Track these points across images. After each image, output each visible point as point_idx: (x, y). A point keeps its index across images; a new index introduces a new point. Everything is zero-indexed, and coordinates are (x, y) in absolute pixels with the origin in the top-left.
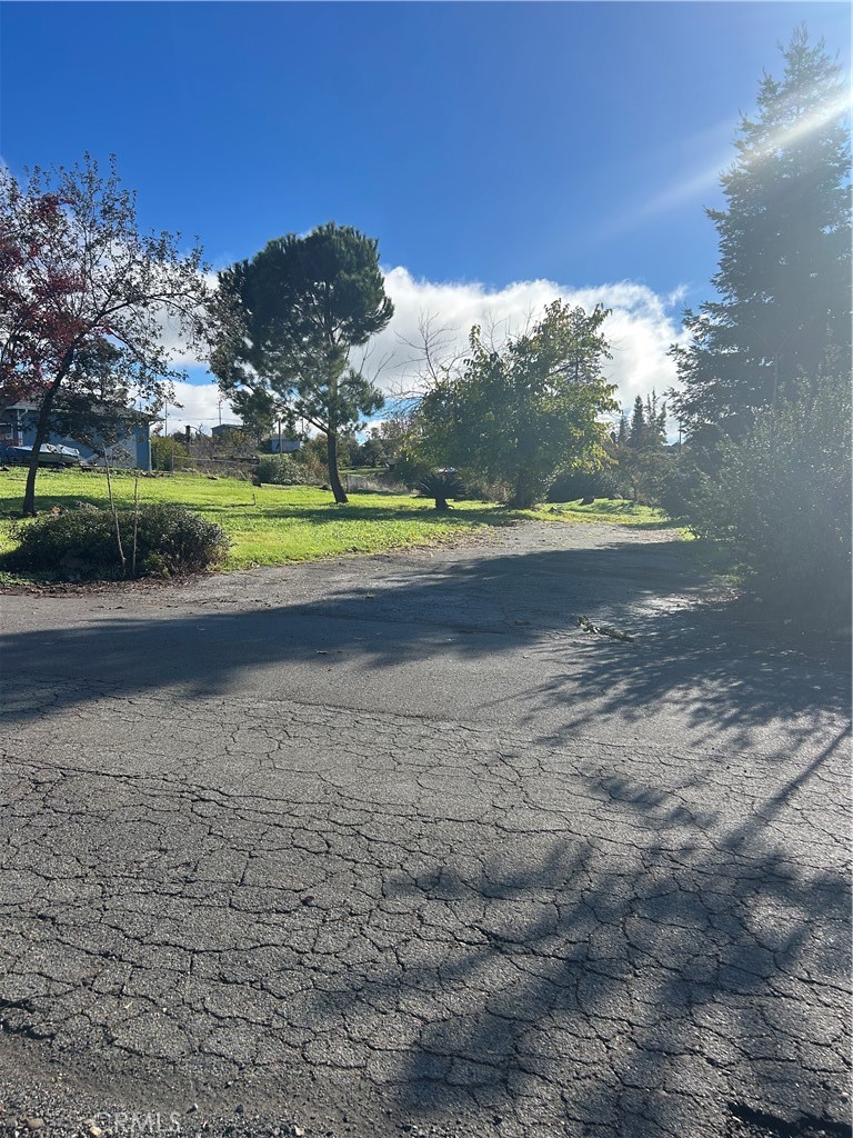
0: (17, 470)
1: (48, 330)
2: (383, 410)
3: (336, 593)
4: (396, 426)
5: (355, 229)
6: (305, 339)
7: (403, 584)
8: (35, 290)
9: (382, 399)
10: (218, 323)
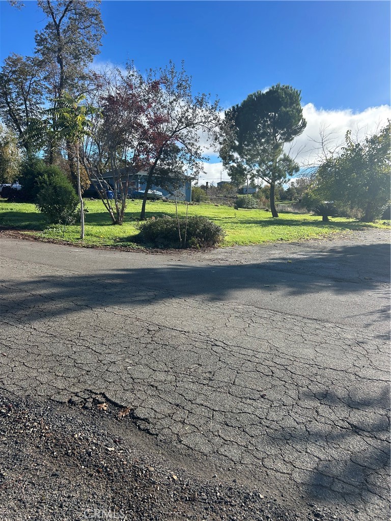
0: (137, 201)
1: (153, 140)
2: (299, 173)
3: (273, 259)
4: (303, 181)
5: (290, 86)
6: (263, 140)
7: (305, 257)
8: (149, 123)
9: (298, 168)
10: (224, 134)
